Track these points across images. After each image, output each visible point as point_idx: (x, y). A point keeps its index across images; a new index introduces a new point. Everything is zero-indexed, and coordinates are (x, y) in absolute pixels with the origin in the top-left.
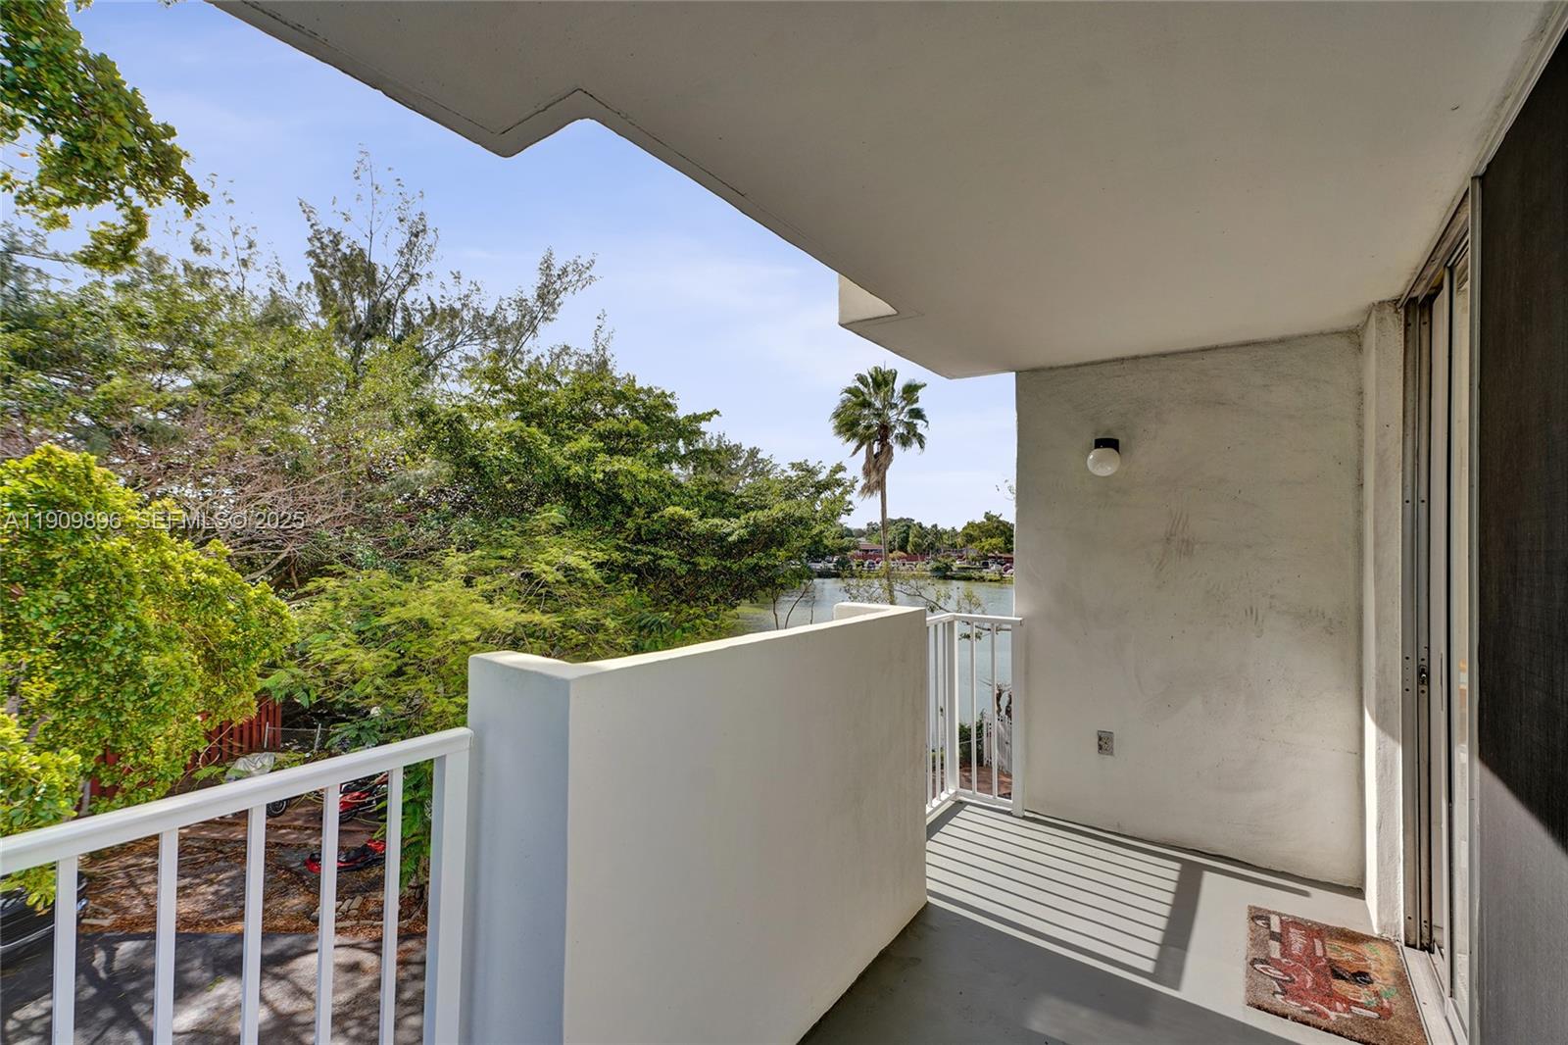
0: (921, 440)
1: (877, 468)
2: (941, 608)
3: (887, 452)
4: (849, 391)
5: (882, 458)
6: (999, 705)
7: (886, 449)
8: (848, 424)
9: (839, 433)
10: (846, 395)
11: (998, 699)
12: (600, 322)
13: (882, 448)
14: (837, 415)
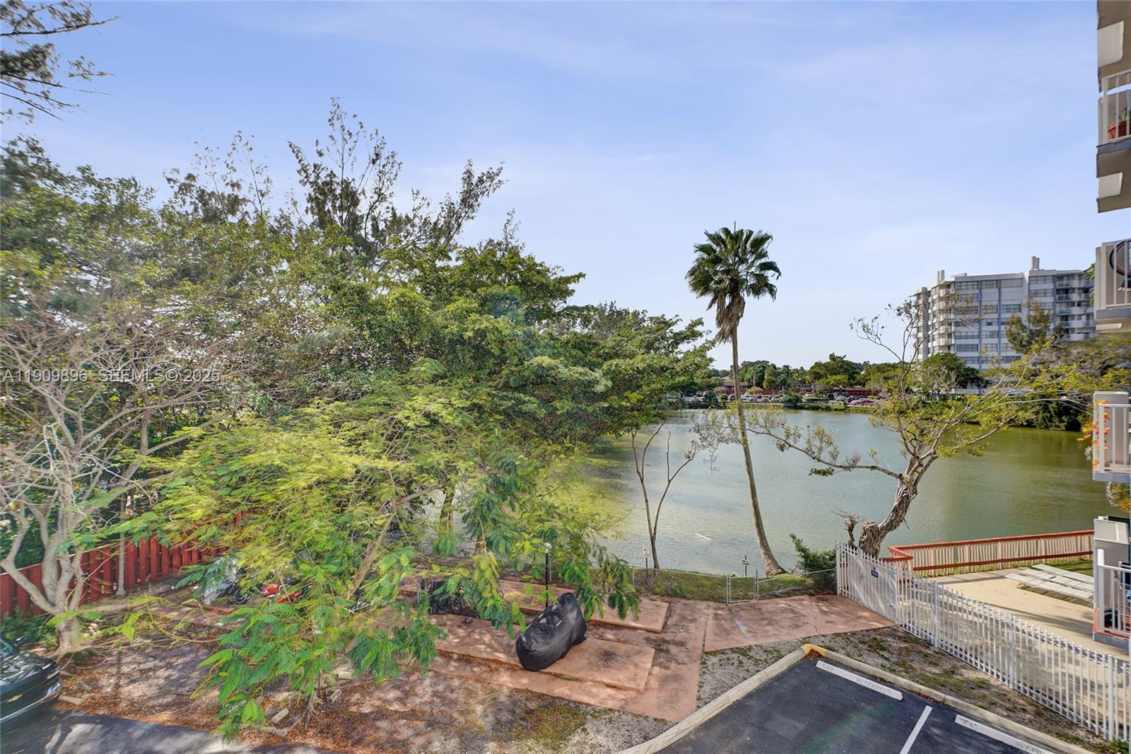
0: (772, 290)
1: (729, 319)
2: (790, 446)
3: (738, 304)
4: (703, 248)
5: (734, 310)
6: (851, 536)
7: (737, 300)
8: (701, 281)
9: (694, 290)
10: (699, 254)
11: (851, 529)
12: (509, 217)
13: (733, 300)
14: (692, 273)
